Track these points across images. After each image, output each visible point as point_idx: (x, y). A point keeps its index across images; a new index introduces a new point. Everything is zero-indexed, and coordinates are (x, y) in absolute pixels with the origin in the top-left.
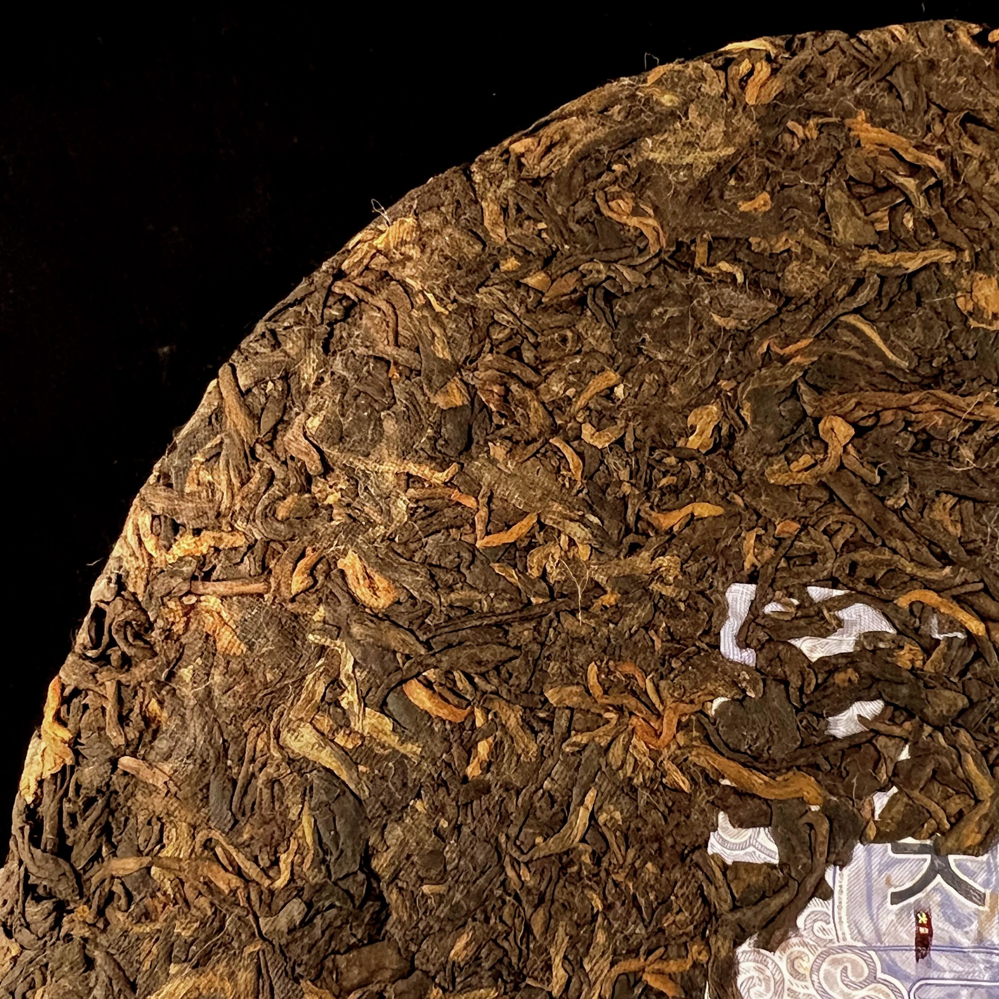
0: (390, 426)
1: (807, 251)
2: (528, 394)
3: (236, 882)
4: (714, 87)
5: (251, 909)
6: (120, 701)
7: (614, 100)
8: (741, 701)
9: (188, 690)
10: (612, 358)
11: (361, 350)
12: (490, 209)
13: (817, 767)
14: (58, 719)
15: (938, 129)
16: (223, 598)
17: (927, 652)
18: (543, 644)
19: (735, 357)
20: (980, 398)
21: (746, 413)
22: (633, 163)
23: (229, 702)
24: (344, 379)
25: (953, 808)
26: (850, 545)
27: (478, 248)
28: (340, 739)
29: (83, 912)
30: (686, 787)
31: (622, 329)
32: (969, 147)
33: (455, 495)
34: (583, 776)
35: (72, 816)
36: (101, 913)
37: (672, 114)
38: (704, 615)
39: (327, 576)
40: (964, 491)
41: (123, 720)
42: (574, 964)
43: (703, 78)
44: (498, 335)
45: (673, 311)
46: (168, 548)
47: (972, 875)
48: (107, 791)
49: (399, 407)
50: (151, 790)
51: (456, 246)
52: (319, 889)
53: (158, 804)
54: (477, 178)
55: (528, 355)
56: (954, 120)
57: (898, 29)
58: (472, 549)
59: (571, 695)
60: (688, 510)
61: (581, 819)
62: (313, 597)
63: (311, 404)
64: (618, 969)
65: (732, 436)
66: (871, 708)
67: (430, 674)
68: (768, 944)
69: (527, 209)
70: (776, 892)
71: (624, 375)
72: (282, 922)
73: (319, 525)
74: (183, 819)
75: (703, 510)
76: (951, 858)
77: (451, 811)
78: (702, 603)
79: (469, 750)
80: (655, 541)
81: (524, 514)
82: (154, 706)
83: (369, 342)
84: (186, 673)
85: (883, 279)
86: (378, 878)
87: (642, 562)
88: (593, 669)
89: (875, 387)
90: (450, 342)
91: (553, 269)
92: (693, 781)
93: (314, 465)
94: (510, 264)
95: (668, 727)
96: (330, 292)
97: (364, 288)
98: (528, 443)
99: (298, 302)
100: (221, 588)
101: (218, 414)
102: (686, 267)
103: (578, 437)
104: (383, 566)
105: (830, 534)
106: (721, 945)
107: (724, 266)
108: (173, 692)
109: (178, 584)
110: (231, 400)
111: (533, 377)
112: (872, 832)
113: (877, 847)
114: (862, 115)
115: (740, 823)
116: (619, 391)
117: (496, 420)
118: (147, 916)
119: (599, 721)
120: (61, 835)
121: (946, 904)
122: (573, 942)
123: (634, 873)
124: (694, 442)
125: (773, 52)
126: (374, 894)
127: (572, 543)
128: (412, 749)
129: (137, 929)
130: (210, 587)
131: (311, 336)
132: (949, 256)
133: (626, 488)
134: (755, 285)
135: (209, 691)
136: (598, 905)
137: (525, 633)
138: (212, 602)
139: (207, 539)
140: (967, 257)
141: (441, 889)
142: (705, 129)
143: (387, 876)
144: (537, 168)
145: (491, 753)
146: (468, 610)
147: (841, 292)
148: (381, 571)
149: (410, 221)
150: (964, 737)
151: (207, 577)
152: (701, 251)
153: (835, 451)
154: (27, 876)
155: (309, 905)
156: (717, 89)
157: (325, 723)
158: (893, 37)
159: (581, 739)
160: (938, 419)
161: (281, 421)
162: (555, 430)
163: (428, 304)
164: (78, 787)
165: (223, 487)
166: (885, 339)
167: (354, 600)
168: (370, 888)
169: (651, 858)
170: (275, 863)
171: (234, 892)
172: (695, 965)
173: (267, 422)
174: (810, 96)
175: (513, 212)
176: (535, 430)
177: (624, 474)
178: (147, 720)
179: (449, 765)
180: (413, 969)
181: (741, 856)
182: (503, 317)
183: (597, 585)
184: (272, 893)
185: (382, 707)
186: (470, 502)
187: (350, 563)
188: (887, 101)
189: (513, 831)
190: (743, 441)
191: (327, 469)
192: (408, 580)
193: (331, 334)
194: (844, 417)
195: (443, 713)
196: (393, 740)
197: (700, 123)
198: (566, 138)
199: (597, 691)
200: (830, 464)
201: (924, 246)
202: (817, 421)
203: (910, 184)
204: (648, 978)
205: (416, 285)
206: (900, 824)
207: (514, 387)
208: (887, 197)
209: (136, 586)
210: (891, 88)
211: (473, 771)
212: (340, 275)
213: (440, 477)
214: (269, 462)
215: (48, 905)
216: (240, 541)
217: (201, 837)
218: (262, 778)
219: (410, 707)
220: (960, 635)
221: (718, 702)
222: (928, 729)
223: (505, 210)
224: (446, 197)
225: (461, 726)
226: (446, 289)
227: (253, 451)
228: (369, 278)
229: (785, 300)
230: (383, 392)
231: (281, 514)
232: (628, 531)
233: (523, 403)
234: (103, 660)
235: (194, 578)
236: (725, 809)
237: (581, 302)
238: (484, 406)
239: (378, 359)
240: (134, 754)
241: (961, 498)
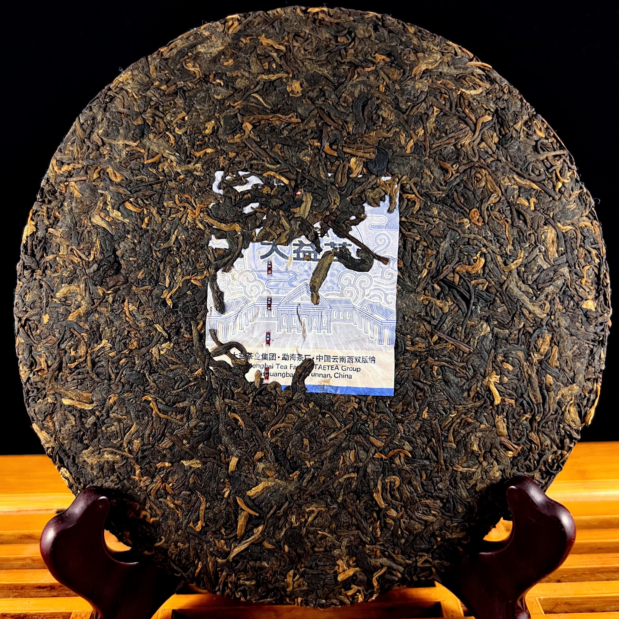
0: (121, 131)
1: (243, 75)
2: (160, 120)
3: (79, 260)
4: (220, 29)
5: (83, 267)
6: (48, 213)
7: (191, 34)
8: (218, 204)
9: (66, 209)
10: (184, 109)
11: (114, 110)
12: (152, 68)
13: (239, 221)
14: (32, 219)
15: (286, 38)
16: (76, 182)
17: (272, 189)
18: (163, 190)
19: (220, 107)
20: (290, 116)
21: (222, 123)
22: (194, 53)
23: (77, 211)
24: (109, 119)
25: (278, 233)
26: (251, 159)
27: (148, 79)
28: (107, 219)
29: (39, 272)
30: (202, 227)
31: (188, 101)
32: (295, 44)
33: (138, 149)
34: (174, 226)
35: (36, 245)
36: (44, 272)
37: (207, 37)
38: (208, 181)
39: (104, 174)
40: (284, 143)
41: (49, 218)
42: (172, 278)
43: (217, 27)
44: (152, 103)
45: (203, 94)
46: (60, 169)
47: (285, 251)
48: (45, 238)
49: (124, 126)
50: (56, 237)
51: (141, 80)
52: (101, 260)
53: (58, 240)
54: (149, 59)
55: (161, 109)
56: (291, 36)
57: (279, 10)
58: (143, 164)
59: (171, 204)
60: (204, 151)
61: (173, 237)
62: (99, 180)
63: (100, 126)
64: (184, 279)
65: (218, 129)
66: (256, 205)
67: (131, 200)
68: (224, 271)
69: (162, 67)
70: (227, 256)
71: (188, 113)
72: (92, 270)
73: (101, 160)
74: (65, 243)
75: (209, 151)
76: (278, 246)
77: (138, 237)
78: (208, 177)
79: (142, 220)
80: (195, 160)
81: (158, 154)
82: (57, 214)
83: (116, 107)
84: (65, 204)
85: (265, 83)
86: (118, 257)
87: (191, 166)
88: (177, 196)
89: (260, 114)
90: (139, 106)
91: (168, 84)
92: (205, 227)
93: (100, 143)
94: (157, 83)
95: (197, 212)
96: (106, 94)
97: (116, 93)
98: (160, 134)
99: (98, 98)
100: (75, 179)
101: (75, 131)
102: (207, 82)
103: (174, 132)
104: (119, 170)
105: (245, 156)
106: (212, 271)
107: (218, 81)
108: (63, 210)
109: (62, 178)
110: (78, 127)
111: (162, 115)
112: (255, 239)
113: (257, 244)
114: (263, 35)
115: (218, 238)
116: (186, 118)
117: (151, 127)
118: (56, 271)
119: (178, 211)
120: (33, 251)
121: (276, 259)
122: (172, 272)
123: (188, 253)
124: (207, 131)
125: (239, 18)
126: (116, 260)
127: (172, 161)
128: (127, 221)
129: (53, 275)
130: (72, 179)
131: (100, 107)
132: (286, 75)
133: (187, 145)
134: (227, 86)
135: (72, 208)
136: (178, 261)
137: (157, 187)
138: (73, 183)
139: (71, 166)
140: (291, 75)
141: (135, 259)
142: (216, 42)
143: (120, 256)
144: (166, 55)
145: (148, 221)
146: (142, 181)
147: (252, 87)
148: (118, 171)
149: (130, 73)
150: (281, 213)
151: (71, 176)
152: (211, 77)
153: (247, 132)
154: (24, 263)
155: (99, 265)
156: (221, 30)
157: (102, 215)
158: (277, 12)
159: (174, 216)
160: (278, 123)
161: (91, 131)
162: (168, 130)
163: (133, 96)
164: (37, 237)
165: (75, 151)
166: (264, 99)
167: (111, 180)
168: (115, 259)
169: (193, 248)
170: (90, 254)
171: (79, 263)
172: (205, 277)
173: (88, 132)
174: (249, 31)
175: (158, 68)
176: (162, 130)
177: (186, 141)
178: (56, 218)
179: (137, 225)
180: (128, 281)
181: (218, 247)
182: (154, 99)
183: (178, 173)
184: (89, 262)
185: (118, 210)
186: (143, 151)
187: (110, 170)
188: (272, 31)
189: (155, 242)
190: (221, 130)
191: (104, 144)
192: (125, 174)
193: (106, 106)
194: (250, 123)
195: (135, 210)
196: (121, 219)
197: (215, 40)
198: (176, 46)
199: (177, 202)
200: (246, 136)
201: (278, 73)
202: (242, 124)
203: (275, 55)
204: (192, 281)
205: (130, 91)
206: (263, 237)
207: (157, 118)
208: (268, 59)
209: (52, 181)
210: (273, 27)
211: (144, 226)
212: (110, 89)
213: (135, 144)
214: (88, 143)
215: (30, 271)
216: (80, 166)
217: (70, 248)
218: (86, 231)
219: (126, 209)
220: (282, 184)
221: (212, 204)
222: (271, 210)
223: (156, 68)
224: (140, 65)
225: (140, 214)
226: (138, 91)
227: (84, 140)
228: (117, 90)
229: (235, 90)
230: (119, 121)
231: (91, 157)
232: (187, 157)
233: (159, 122)
234: (43, 202)
235: (67, 177)
236: (214, 234)
237: (176, 93)
238: (148, 124)
239: (118, 112)
240: (52, 227)
241: (284, 145)
